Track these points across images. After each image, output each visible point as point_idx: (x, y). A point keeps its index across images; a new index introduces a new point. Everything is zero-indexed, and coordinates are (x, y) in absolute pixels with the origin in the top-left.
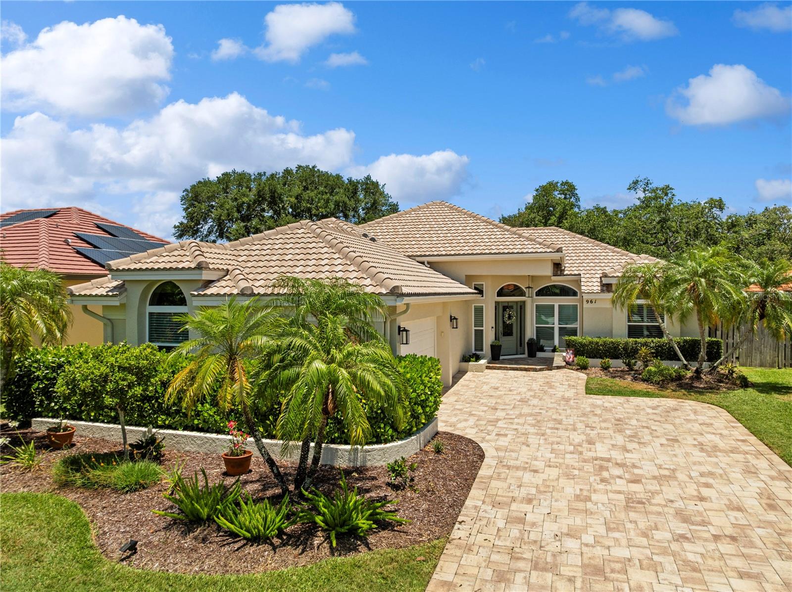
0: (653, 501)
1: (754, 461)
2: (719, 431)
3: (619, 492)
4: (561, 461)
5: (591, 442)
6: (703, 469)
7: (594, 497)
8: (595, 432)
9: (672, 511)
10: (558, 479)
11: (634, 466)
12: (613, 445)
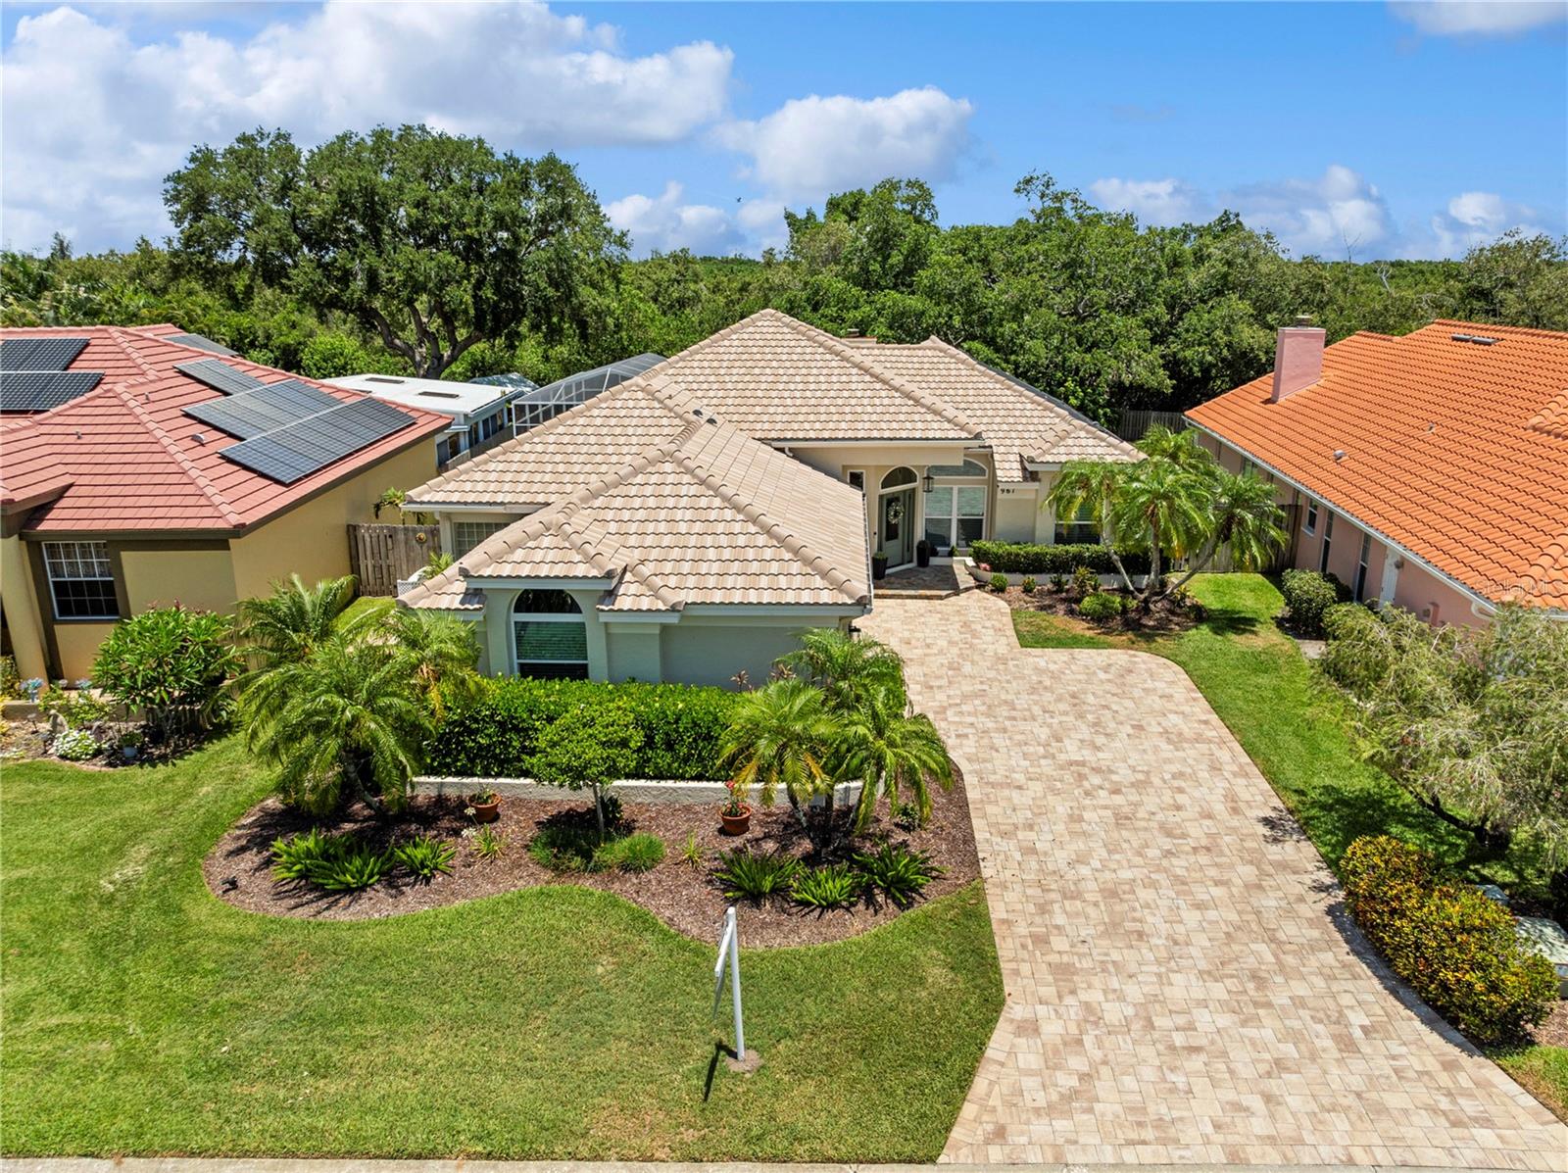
0: (1139, 815)
1: (1218, 753)
2: (1182, 708)
3: (1106, 807)
4: (1038, 770)
5: (1059, 740)
6: (1175, 768)
7: (1086, 815)
8: (1055, 721)
9: (1156, 825)
10: (1045, 797)
11: (1111, 772)
12: (1082, 741)
